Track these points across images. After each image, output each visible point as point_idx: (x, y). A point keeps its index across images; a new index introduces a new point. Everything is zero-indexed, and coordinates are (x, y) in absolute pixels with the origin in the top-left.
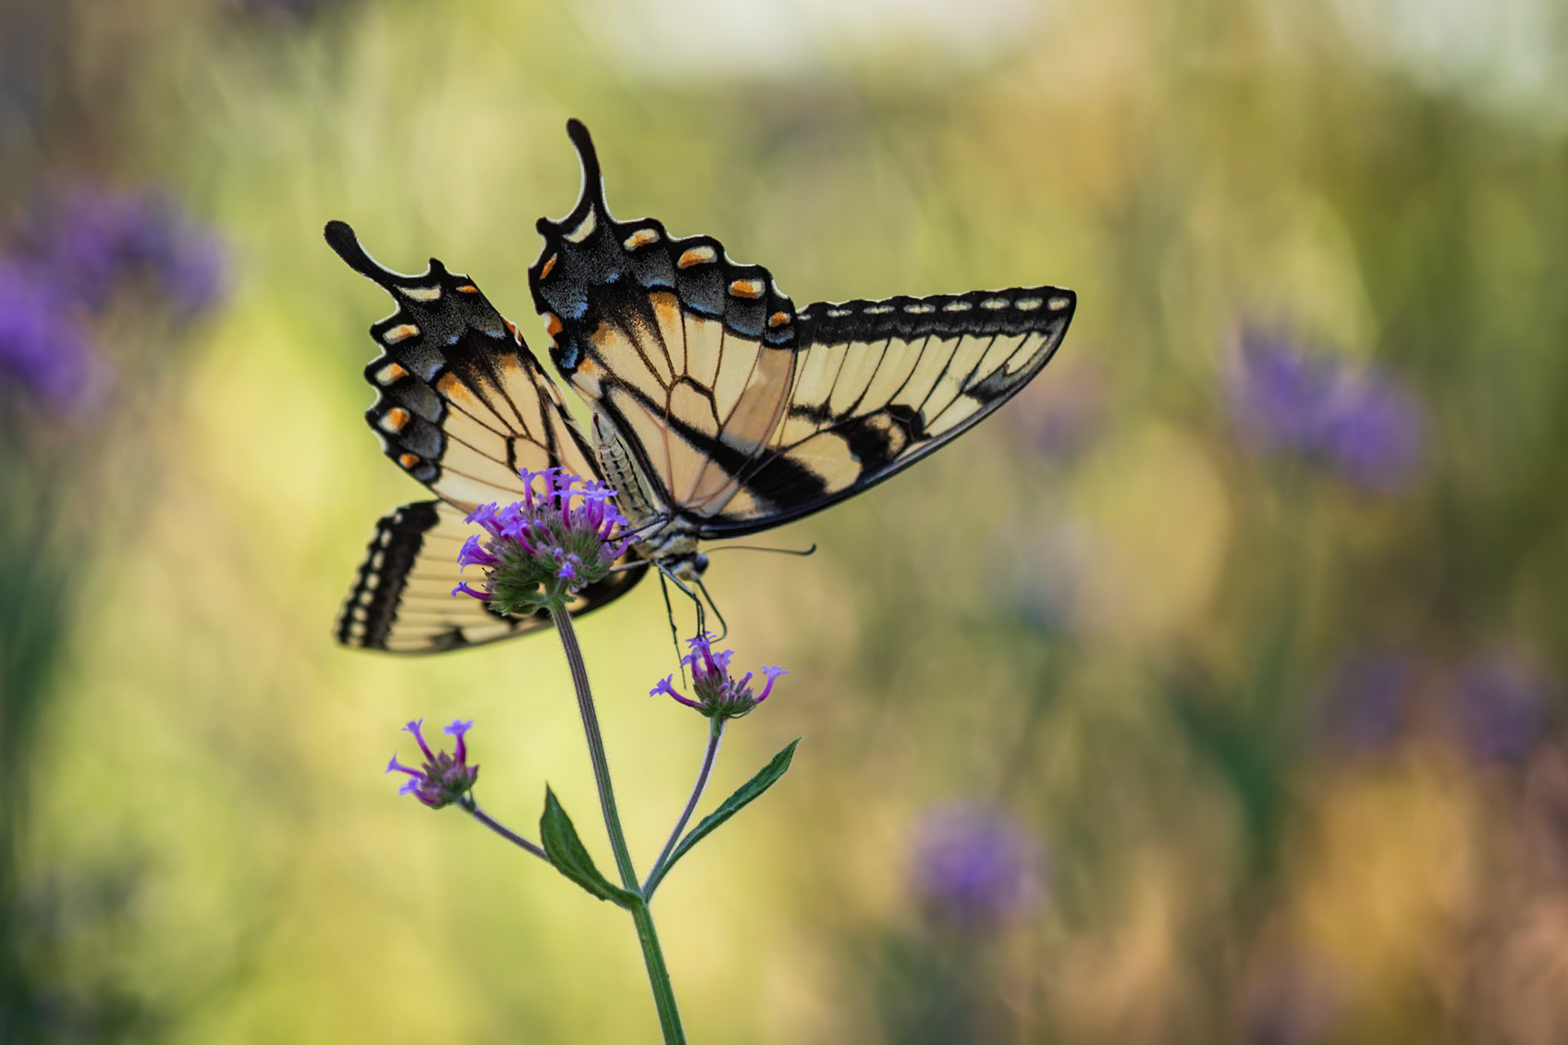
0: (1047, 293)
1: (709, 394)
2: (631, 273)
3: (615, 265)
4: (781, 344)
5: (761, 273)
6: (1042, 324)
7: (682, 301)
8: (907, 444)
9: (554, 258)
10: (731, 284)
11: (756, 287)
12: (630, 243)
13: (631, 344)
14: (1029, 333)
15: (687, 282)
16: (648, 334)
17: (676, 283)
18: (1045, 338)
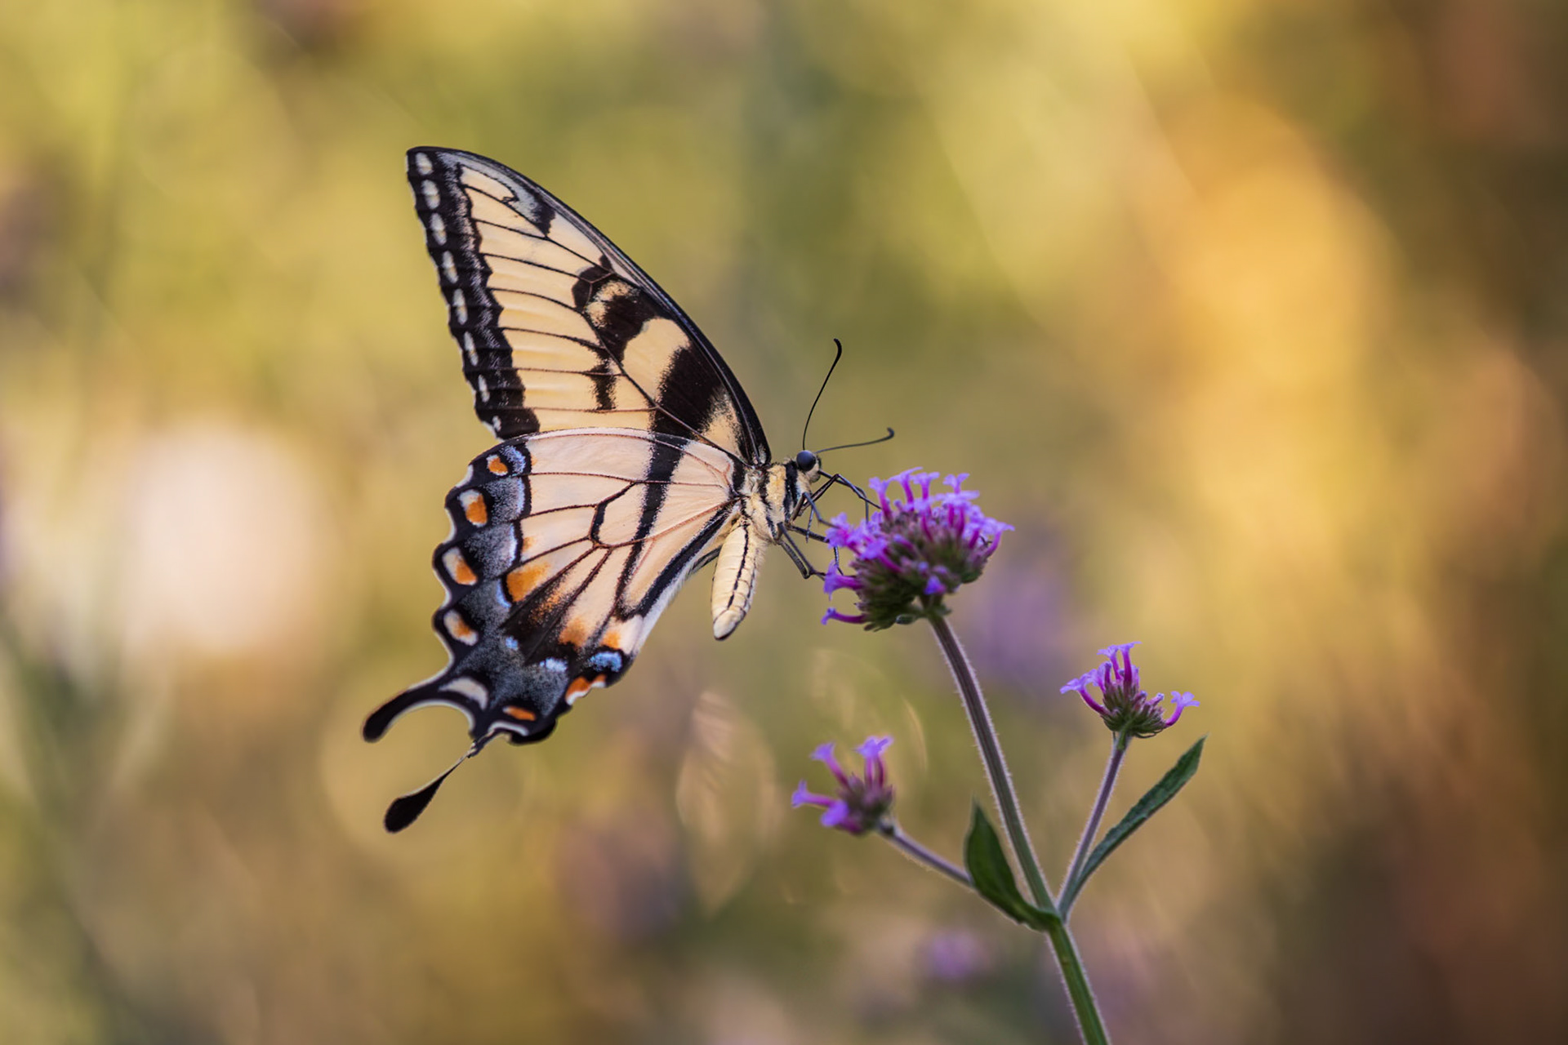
0: (415, 179)
1: (601, 508)
2: (502, 626)
3: (497, 647)
4: (523, 455)
5: (453, 502)
6: (452, 178)
7: (512, 567)
8: (616, 278)
9: (508, 710)
10: (475, 526)
11: (469, 499)
12: (470, 639)
13: (575, 603)
14: (463, 187)
15: (488, 569)
16: (559, 589)
17: (493, 579)
18: (464, 169)
